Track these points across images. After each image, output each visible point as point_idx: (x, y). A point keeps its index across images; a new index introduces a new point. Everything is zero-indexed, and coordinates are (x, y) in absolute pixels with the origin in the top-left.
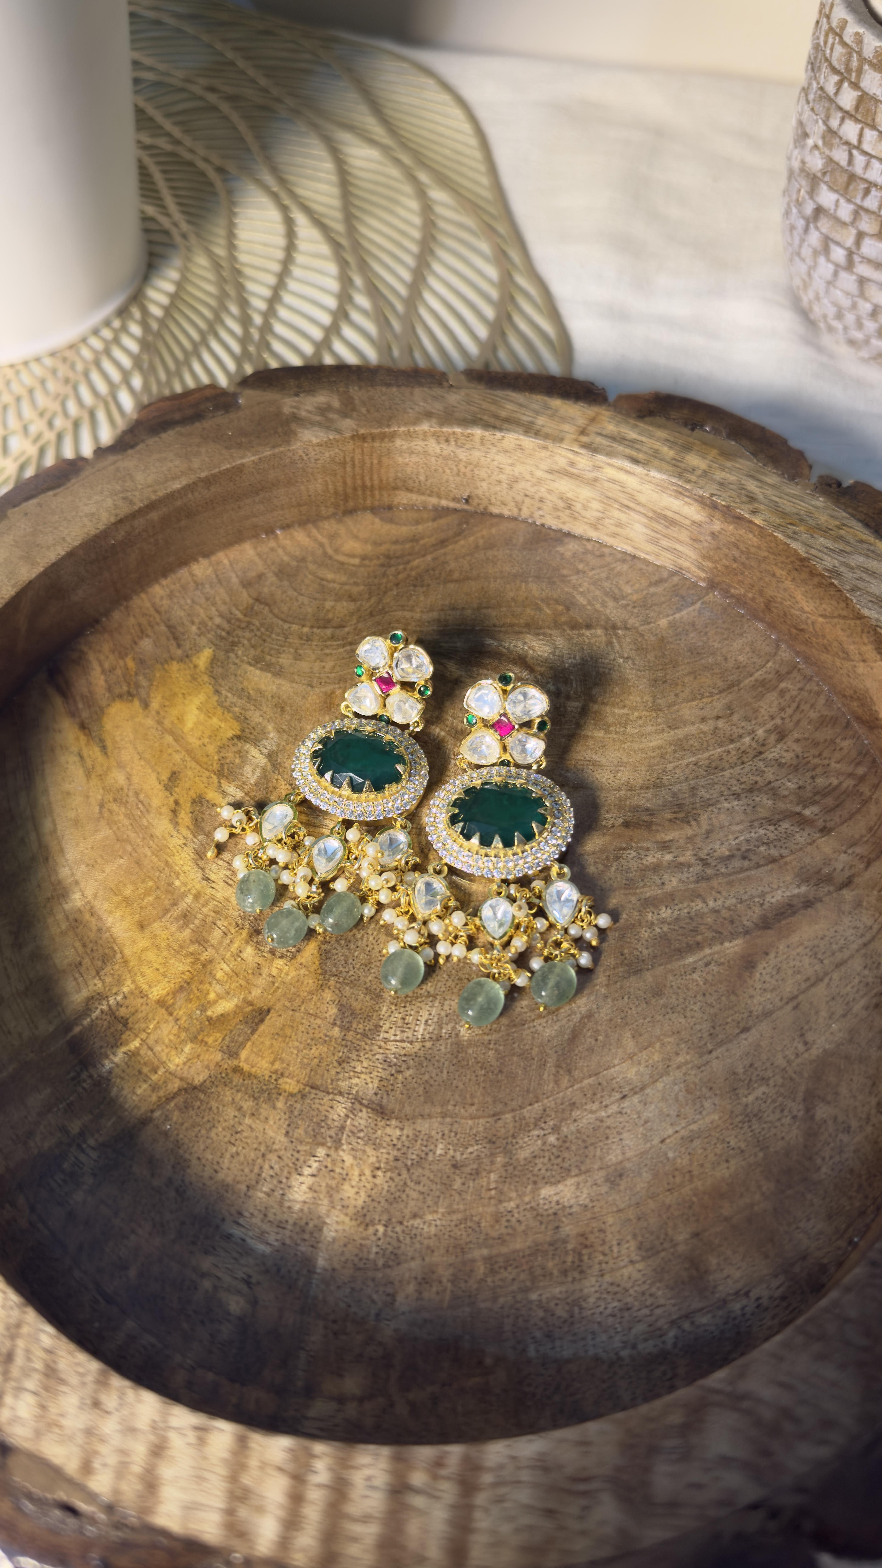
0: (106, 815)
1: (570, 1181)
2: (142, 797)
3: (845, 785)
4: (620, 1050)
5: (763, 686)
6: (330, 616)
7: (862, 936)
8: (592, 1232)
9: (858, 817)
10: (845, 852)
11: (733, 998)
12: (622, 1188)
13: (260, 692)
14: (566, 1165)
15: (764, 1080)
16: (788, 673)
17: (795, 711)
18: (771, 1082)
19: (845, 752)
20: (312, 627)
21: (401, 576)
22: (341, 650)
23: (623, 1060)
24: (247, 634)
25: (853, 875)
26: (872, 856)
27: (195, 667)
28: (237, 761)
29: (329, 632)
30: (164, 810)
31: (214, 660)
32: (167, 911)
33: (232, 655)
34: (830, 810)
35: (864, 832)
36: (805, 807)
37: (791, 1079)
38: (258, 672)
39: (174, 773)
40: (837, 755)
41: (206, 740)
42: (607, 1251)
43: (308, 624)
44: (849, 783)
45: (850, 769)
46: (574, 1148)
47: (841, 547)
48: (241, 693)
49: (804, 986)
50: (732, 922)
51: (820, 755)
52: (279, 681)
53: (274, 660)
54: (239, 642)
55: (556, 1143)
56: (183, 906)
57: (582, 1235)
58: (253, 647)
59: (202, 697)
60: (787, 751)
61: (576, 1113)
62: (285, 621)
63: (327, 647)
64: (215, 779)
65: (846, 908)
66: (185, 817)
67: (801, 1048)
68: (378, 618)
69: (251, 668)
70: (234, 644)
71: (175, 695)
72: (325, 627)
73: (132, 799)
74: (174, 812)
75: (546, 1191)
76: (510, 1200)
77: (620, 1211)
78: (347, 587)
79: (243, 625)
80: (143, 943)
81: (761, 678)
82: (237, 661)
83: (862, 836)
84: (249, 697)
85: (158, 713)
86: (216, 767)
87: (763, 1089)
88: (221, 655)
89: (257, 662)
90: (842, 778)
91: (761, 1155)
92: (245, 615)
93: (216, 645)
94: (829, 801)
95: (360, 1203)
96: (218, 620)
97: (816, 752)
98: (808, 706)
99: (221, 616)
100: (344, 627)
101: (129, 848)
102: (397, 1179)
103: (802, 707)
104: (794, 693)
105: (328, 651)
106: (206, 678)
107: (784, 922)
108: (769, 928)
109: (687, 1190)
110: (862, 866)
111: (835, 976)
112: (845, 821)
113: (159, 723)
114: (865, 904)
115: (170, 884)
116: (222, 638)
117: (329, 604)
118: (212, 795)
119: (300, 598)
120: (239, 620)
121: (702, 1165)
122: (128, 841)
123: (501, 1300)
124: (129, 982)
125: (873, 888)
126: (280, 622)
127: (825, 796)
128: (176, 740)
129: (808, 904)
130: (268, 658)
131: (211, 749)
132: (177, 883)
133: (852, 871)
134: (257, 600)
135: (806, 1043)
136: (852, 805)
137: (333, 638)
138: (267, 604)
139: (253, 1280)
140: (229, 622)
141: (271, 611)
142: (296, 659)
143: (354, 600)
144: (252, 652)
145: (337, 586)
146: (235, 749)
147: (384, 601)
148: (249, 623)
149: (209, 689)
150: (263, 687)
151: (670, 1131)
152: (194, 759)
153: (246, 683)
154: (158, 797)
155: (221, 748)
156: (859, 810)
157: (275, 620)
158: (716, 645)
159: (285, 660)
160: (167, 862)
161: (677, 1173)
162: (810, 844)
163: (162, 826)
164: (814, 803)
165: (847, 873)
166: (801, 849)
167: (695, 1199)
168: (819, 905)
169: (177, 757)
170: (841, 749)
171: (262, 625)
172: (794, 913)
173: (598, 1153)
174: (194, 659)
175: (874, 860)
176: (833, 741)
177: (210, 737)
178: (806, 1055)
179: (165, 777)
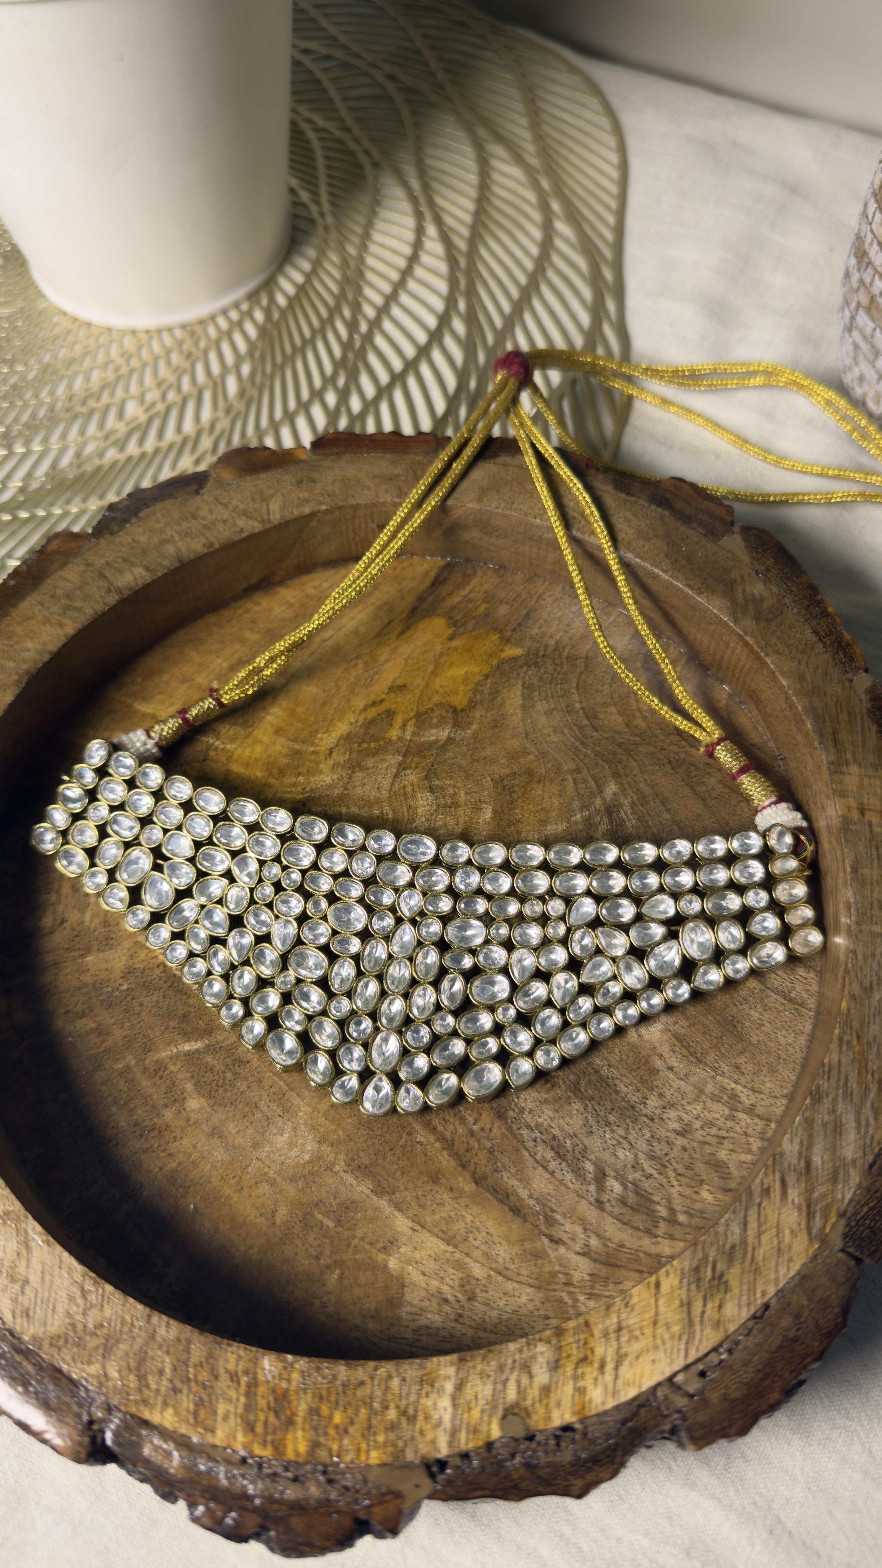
0: (353, 663)
1: (203, 1101)
2: (377, 677)
3: (658, 1208)
4: (316, 1100)
5: (730, 1098)
6: (602, 716)
7: (508, 1269)
8: (171, 1132)
9: (630, 1231)
10: (585, 1229)
11: (398, 1175)
12: (212, 1141)
13: (502, 705)
14: (213, 1094)
15: (339, 1222)
16: (759, 1116)
17: (718, 1137)
18: (340, 1229)
19: (696, 1197)
20: (583, 709)
21: (674, 748)
22: (572, 740)
23: (309, 1105)
24: (550, 668)
25: (564, 1244)
26: (593, 1255)
27: (502, 651)
28: (435, 720)
29: (585, 722)
30: (372, 697)
31: (514, 659)
32: (295, 740)
33: (525, 669)
34: (623, 1201)
35: (616, 1240)
36: (616, 1178)
37: (349, 1245)
38: (519, 693)
39: (404, 686)
40: (688, 1192)
41: (442, 692)
42: (162, 1148)
43: (584, 705)
44: (663, 1212)
45: (678, 1208)
46: (229, 1094)
47: (855, 1092)
48: (495, 693)
49: (436, 1230)
50: (468, 1150)
51: (680, 1175)
52: (519, 712)
53: (536, 698)
54: (540, 667)
55: (227, 1080)
56: (304, 748)
57: (167, 1126)
58: (541, 679)
59: (476, 669)
60: (668, 1143)
61: (255, 1086)
62: (577, 687)
63: (570, 728)
64: (412, 714)
65: (528, 1246)
66: (372, 713)
67: (380, 1245)
68: (619, 751)
69: (520, 687)
70: (536, 664)
71: (469, 650)
72: (588, 718)
73: (372, 672)
74: (374, 704)
75: (189, 1087)
76: (175, 1064)
77: (194, 1146)
78: (638, 714)
79: (558, 661)
80: (266, 740)
81: (738, 1093)
82: (522, 674)
83: (610, 1240)
84: (494, 699)
85: (449, 649)
86: (422, 709)
87: (331, 1225)
88: (522, 661)
89: (528, 688)
90: (664, 1202)
91: (277, 1240)
92: (567, 658)
93: (528, 653)
94: (632, 1198)
95: (137, 966)
96: (552, 642)
97: (681, 1169)
98: (731, 1147)
99: (557, 642)
100: (597, 731)
101: (333, 692)
102: (162, 982)
103: (726, 1142)
104: (738, 1128)
105: (566, 731)
106: (495, 662)
107: (488, 1195)
108: (477, 1184)
109: (227, 1191)
110: (578, 1249)
111: (457, 1255)
112: (618, 1219)
113: (441, 654)
114: (540, 1261)
115: (317, 732)
116: (537, 654)
117: (612, 709)
118: (398, 721)
119: (607, 686)
120: (560, 656)
121: (250, 1196)
122: (338, 688)
123: (104, 1088)
124: (234, 746)
125: (560, 1265)
126: (574, 685)
127: (637, 1193)
128: (432, 673)
129: (517, 1211)
130: (537, 693)
131: (436, 699)
132: (320, 735)
133: (569, 1242)
134: (587, 658)
135: (385, 1248)
136: (638, 1220)
137: (581, 728)
138: (586, 667)
139: (66, 924)
140: (555, 650)
141: (581, 673)
142: (546, 713)
143: (627, 725)
144: (535, 680)
145: (634, 706)
146: (444, 714)
147: (640, 748)
148: (562, 664)
149: (487, 670)
150: (507, 704)
151: (268, 1162)
152: (422, 692)
153: (504, 691)
154: (379, 688)
155: (441, 705)
156: (637, 1229)
157: (575, 680)
158: (754, 1040)
159: (541, 706)
160: (333, 720)
161: (237, 1179)
162: (578, 1195)
163: (360, 702)
164: (622, 1184)
165: (565, 1237)
166: (568, 1188)
167: (223, 1199)
168: (519, 1220)
169: (419, 681)
170: (696, 1192)
171: (565, 673)
172: (501, 1201)
173: (231, 1115)
174: (508, 646)
175: (590, 1258)
176: (702, 1182)
177: (446, 693)
178: (374, 1251)
179: (400, 682)
